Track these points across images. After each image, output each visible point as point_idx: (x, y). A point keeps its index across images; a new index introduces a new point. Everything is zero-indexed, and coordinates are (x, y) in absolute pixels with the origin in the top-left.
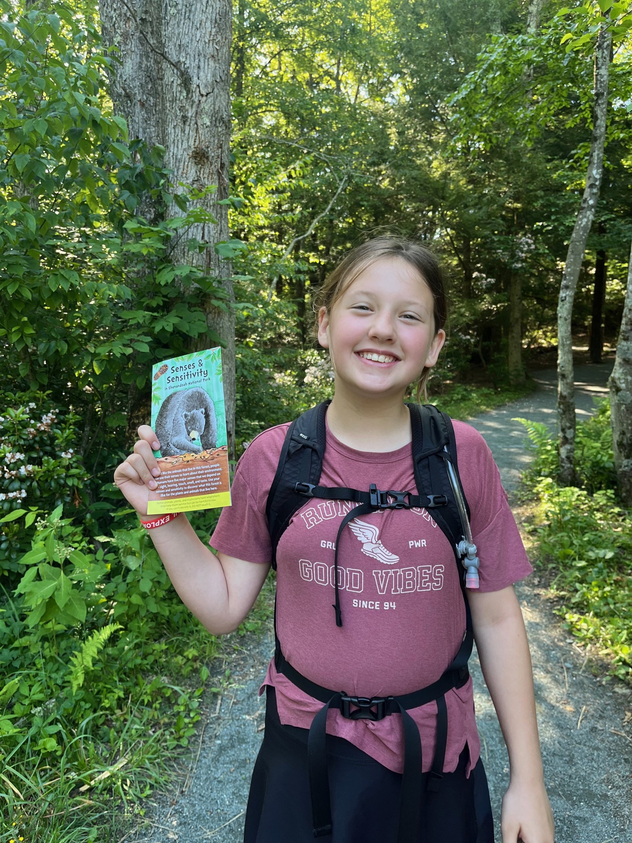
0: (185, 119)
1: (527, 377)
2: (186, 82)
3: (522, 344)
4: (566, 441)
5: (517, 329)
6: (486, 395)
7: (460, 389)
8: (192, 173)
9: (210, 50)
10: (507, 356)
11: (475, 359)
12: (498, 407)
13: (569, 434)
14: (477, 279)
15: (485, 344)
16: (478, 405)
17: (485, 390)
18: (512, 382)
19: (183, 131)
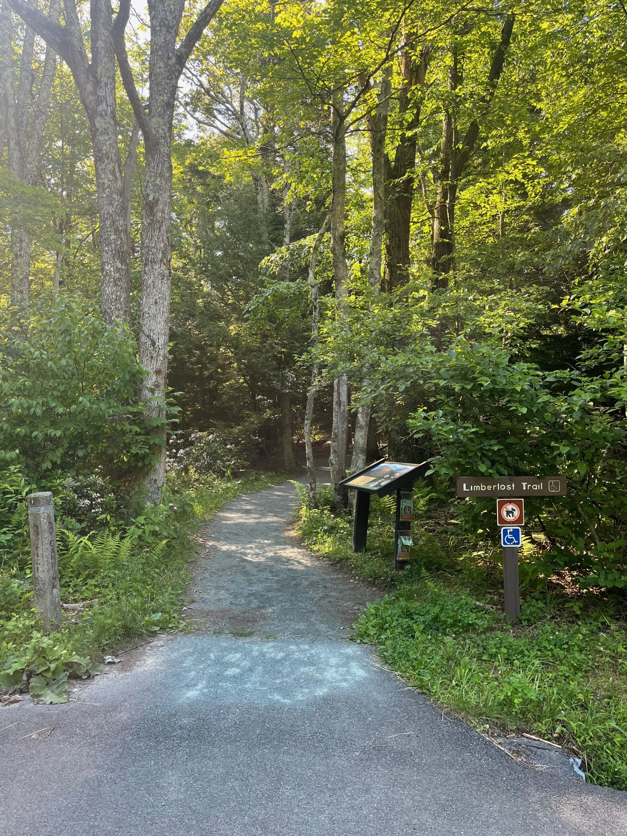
0: (152, 357)
1: (297, 464)
2: (153, 343)
3: (293, 440)
4: (312, 489)
5: (289, 431)
6: (271, 477)
7: (254, 472)
8: (154, 379)
9: (163, 332)
10: (283, 450)
11: (262, 453)
12: (279, 484)
13: (313, 486)
14: (260, 400)
15: (268, 442)
16: (265, 483)
17: (270, 474)
18: (287, 468)
19: (151, 362)
